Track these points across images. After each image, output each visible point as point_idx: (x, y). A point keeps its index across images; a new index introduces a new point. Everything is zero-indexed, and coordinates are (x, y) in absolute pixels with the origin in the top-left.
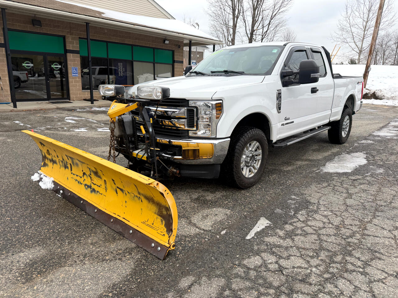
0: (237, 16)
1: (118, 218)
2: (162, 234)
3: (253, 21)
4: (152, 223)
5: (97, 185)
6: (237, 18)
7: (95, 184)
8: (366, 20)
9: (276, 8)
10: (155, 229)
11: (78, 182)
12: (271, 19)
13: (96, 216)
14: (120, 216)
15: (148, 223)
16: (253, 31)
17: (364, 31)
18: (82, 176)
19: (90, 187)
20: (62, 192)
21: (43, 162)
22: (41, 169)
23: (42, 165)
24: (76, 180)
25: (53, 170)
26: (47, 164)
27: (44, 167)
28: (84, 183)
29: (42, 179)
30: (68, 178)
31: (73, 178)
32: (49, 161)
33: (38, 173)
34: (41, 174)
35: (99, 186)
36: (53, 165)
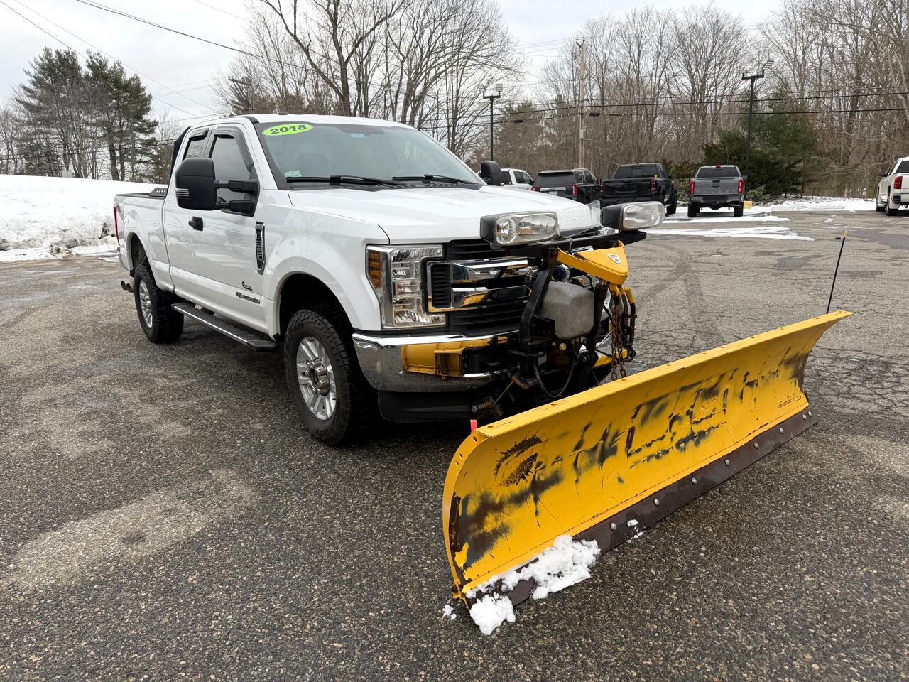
5: (706, 418)
7: (701, 420)
11: (658, 457)
13: (735, 470)
18: (667, 431)
19: (692, 436)
20: (634, 522)
21: (466, 547)
22: (470, 580)
23: (461, 565)
24: (649, 458)
25: (539, 518)
26: (495, 529)
27: (482, 555)
28: (674, 444)
29: (532, 579)
30: (622, 477)
31: (636, 463)
32: (512, 506)
33: (478, 600)
34: (500, 582)
35: (711, 415)
36: (539, 503)
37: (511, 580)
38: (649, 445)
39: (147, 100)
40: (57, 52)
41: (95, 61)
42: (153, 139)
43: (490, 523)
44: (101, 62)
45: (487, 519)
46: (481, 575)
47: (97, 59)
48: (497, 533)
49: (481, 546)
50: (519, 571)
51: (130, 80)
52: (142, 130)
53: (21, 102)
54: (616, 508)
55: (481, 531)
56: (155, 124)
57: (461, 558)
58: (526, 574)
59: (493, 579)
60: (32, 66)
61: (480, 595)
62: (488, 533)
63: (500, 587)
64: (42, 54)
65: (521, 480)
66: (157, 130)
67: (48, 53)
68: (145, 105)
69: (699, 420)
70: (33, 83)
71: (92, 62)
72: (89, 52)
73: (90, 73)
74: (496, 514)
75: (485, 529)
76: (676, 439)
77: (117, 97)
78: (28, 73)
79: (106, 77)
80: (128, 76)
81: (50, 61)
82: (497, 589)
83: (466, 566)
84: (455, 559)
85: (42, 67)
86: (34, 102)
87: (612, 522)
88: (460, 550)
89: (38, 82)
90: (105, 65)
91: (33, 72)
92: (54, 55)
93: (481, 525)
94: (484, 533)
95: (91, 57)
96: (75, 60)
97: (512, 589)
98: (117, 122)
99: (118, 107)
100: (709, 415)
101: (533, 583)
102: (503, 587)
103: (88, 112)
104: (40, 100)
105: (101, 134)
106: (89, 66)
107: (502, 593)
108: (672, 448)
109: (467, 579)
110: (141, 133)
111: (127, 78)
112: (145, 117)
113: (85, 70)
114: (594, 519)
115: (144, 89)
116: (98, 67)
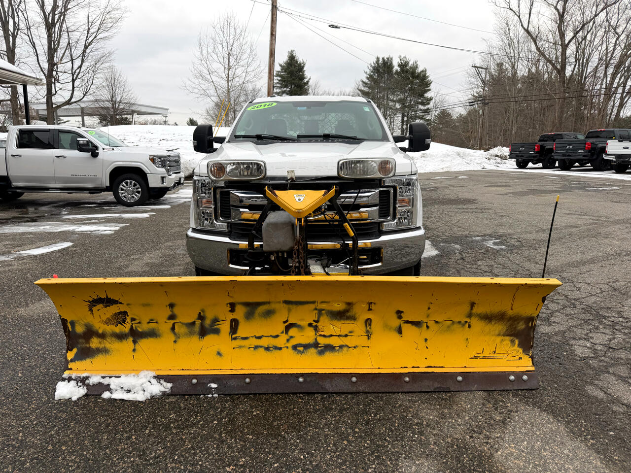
0: (13, 34)
1: (417, 372)
2: (517, 358)
3: (49, 47)
4: (492, 351)
5: (339, 336)
6: (14, 37)
7: (331, 336)
8: (227, 66)
9: (91, 31)
10: (500, 357)
11: (267, 349)
12: (86, 47)
13: (361, 389)
14: (418, 367)
15: (484, 354)
16: (52, 65)
17: (228, 81)
18: (283, 332)
19: (316, 345)
20: (214, 386)
21: (75, 350)
22: (71, 369)
23: (69, 359)
24: (256, 347)
25: (136, 354)
26: (99, 348)
27: (85, 359)
28: (290, 345)
29: (109, 385)
30: (222, 352)
31: (240, 347)
32: (113, 339)
33: (67, 381)
34: (87, 378)
35: (346, 336)
36: (137, 345)
37: (94, 380)
38: (259, 338)
39: (428, 84)
40: (383, 59)
41: (403, 62)
42: (428, 109)
43: (95, 343)
44: (406, 62)
45: (92, 340)
46: (79, 369)
47: (404, 61)
48: (98, 351)
49: (86, 354)
50: (103, 377)
51: (421, 72)
52: (423, 104)
53: (360, 90)
54: (207, 371)
55: (88, 345)
56: (431, 99)
57: (71, 355)
58: (106, 381)
59: (85, 375)
60: (368, 68)
61: (70, 379)
62: (93, 349)
63: (86, 380)
64: (375, 60)
65: (119, 325)
66: (432, 103)
67: (378, 59)
68: (427, 87)
69: (328, 335)
70: (368, 78)
71: (401, 63)
72: (400, 57)
73: (399, 69)
74: (100, 340)
75: (91, 345)
76: (294, 342)
77: (412, 83)
78: (366, 73)
79: (407, 72)
80: (420, 69)
81: (378, 64)
82: (83, 381)
83: (72, 361)
84: (67, 354)
85: (374, 68)
86: (366, 89)
87: (196, 379)
88: (71, 350)
89: (370, 78)
90: (408, 64)
91: (368, 71)
92: (381, 60)
93: (88, 341)
94: (90, 347)
95: (401, 60)
96: (392, 62)
97: (91, 385)
98: (409, 99)
99: (410, 89)
100: (343, 334)
101: (108, 388)
102: (87, 382)
103: (393, 94)
104: (369, 88)
105: (398, 107)
106: (399, 65)
107: (84, 384)
108: (287, 347)
109: (69, 367)
110: (422, 105)
111: (419, 71)
112: (426, 95)
113: (396, 68)
114: (182, 371)
115: (428, 77)
116: (403, 66)
